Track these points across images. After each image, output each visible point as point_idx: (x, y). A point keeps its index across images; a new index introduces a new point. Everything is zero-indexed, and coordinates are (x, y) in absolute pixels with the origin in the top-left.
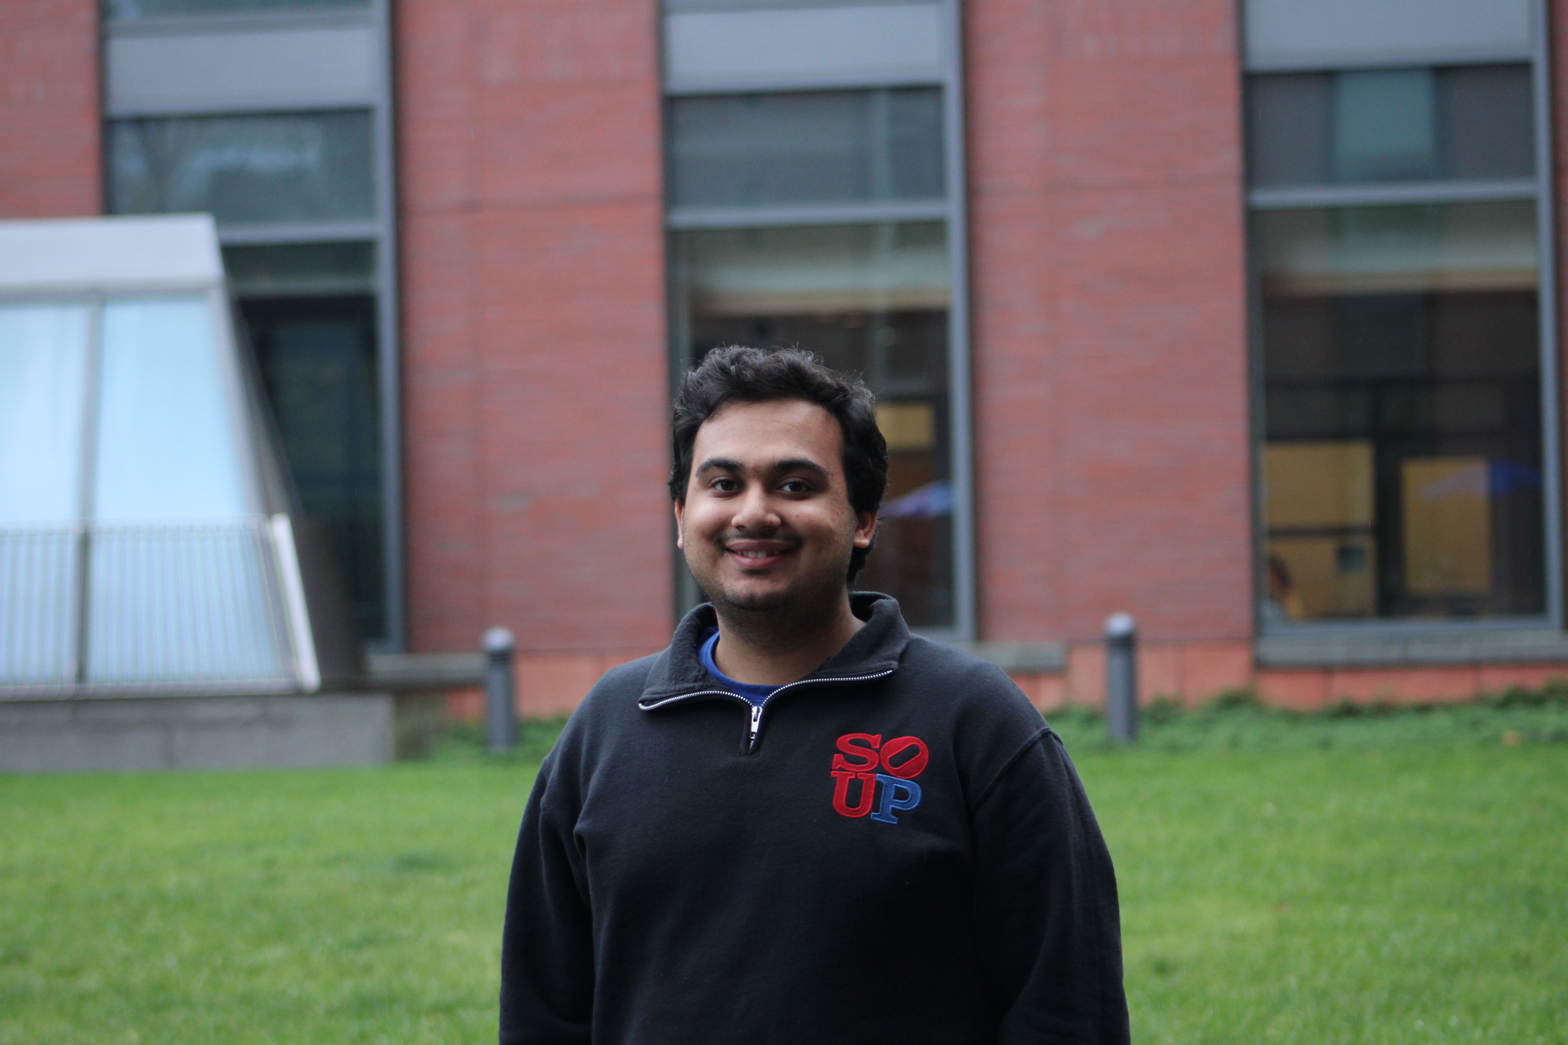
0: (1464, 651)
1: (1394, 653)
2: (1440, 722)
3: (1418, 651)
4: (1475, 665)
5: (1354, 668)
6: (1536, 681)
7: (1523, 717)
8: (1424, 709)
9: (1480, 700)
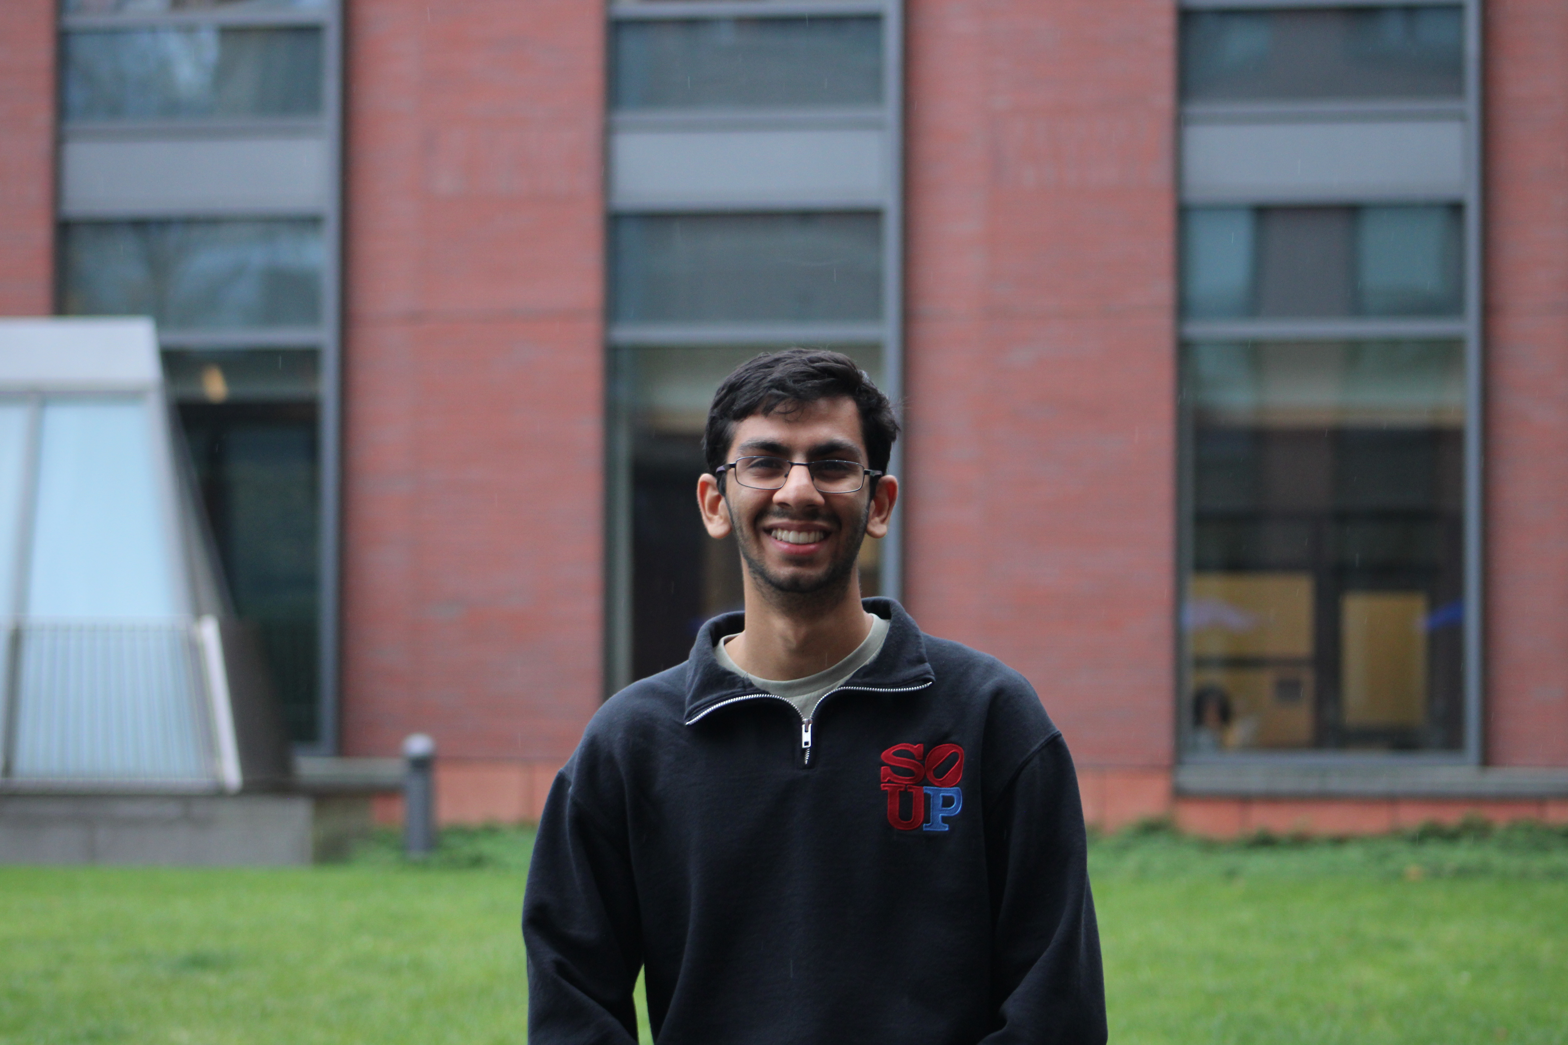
0: (1380, 784)
1: (1312, 784)
2: (1353, 854)
3: (1336, 783)
4: (1391, 800)
5: (1272, 799)
6: (1452, 817)
7: (1434, 852)
8: (1339, 841)
9: (1396, 834)
